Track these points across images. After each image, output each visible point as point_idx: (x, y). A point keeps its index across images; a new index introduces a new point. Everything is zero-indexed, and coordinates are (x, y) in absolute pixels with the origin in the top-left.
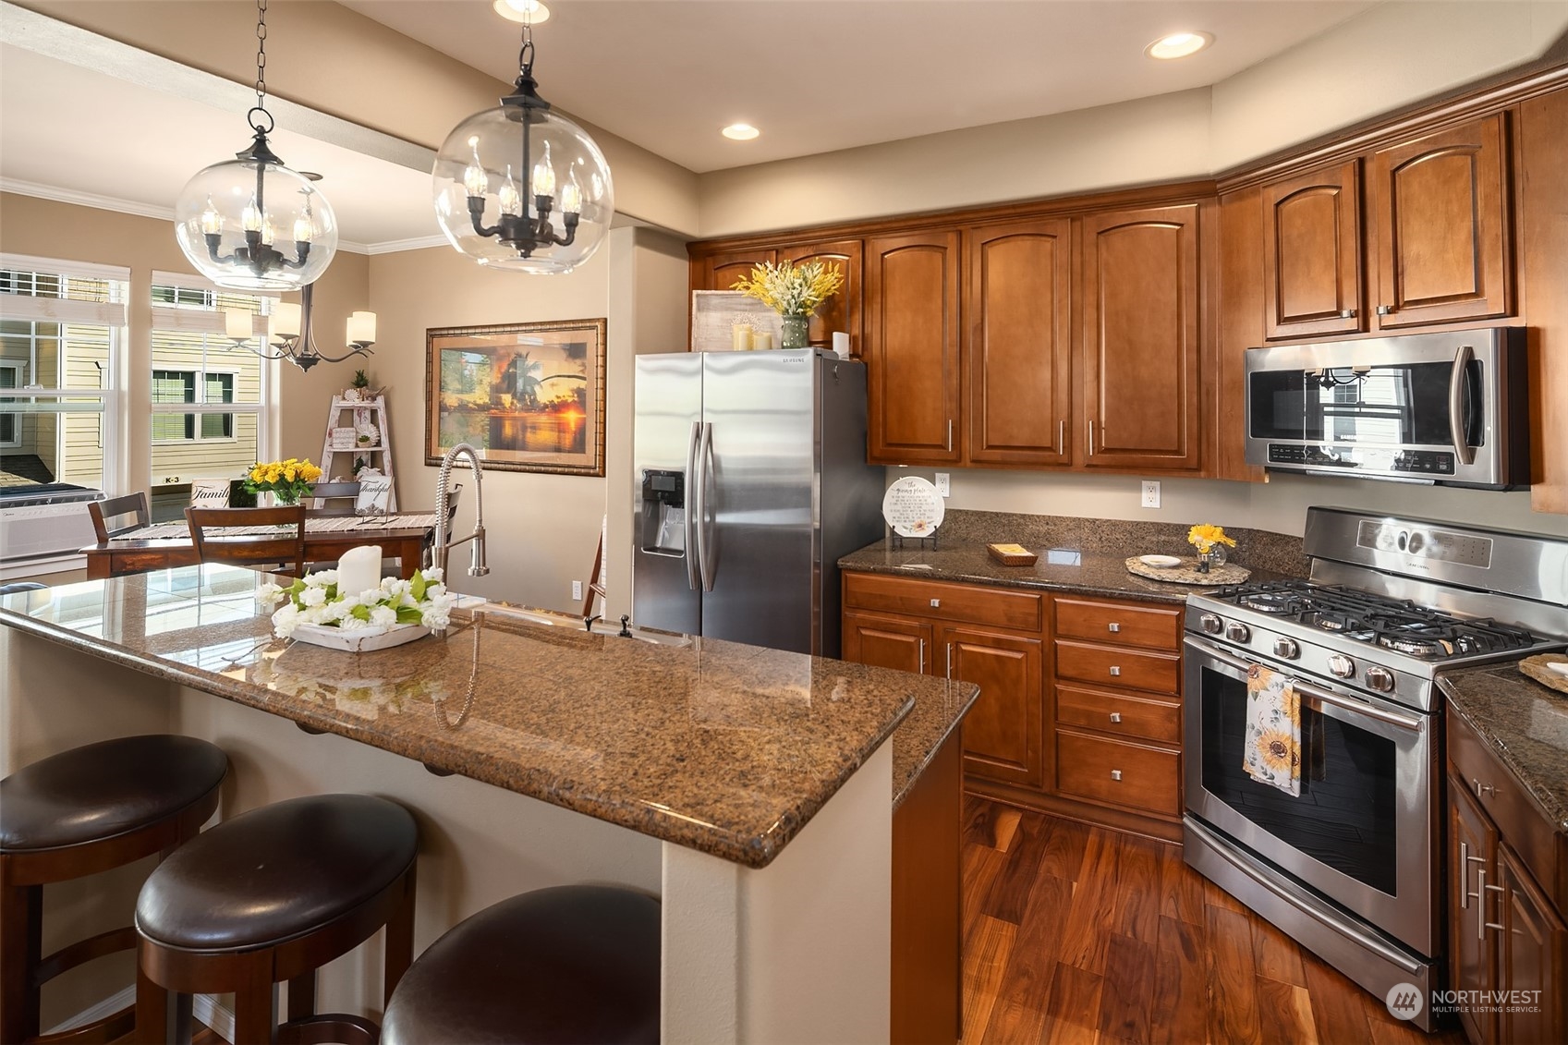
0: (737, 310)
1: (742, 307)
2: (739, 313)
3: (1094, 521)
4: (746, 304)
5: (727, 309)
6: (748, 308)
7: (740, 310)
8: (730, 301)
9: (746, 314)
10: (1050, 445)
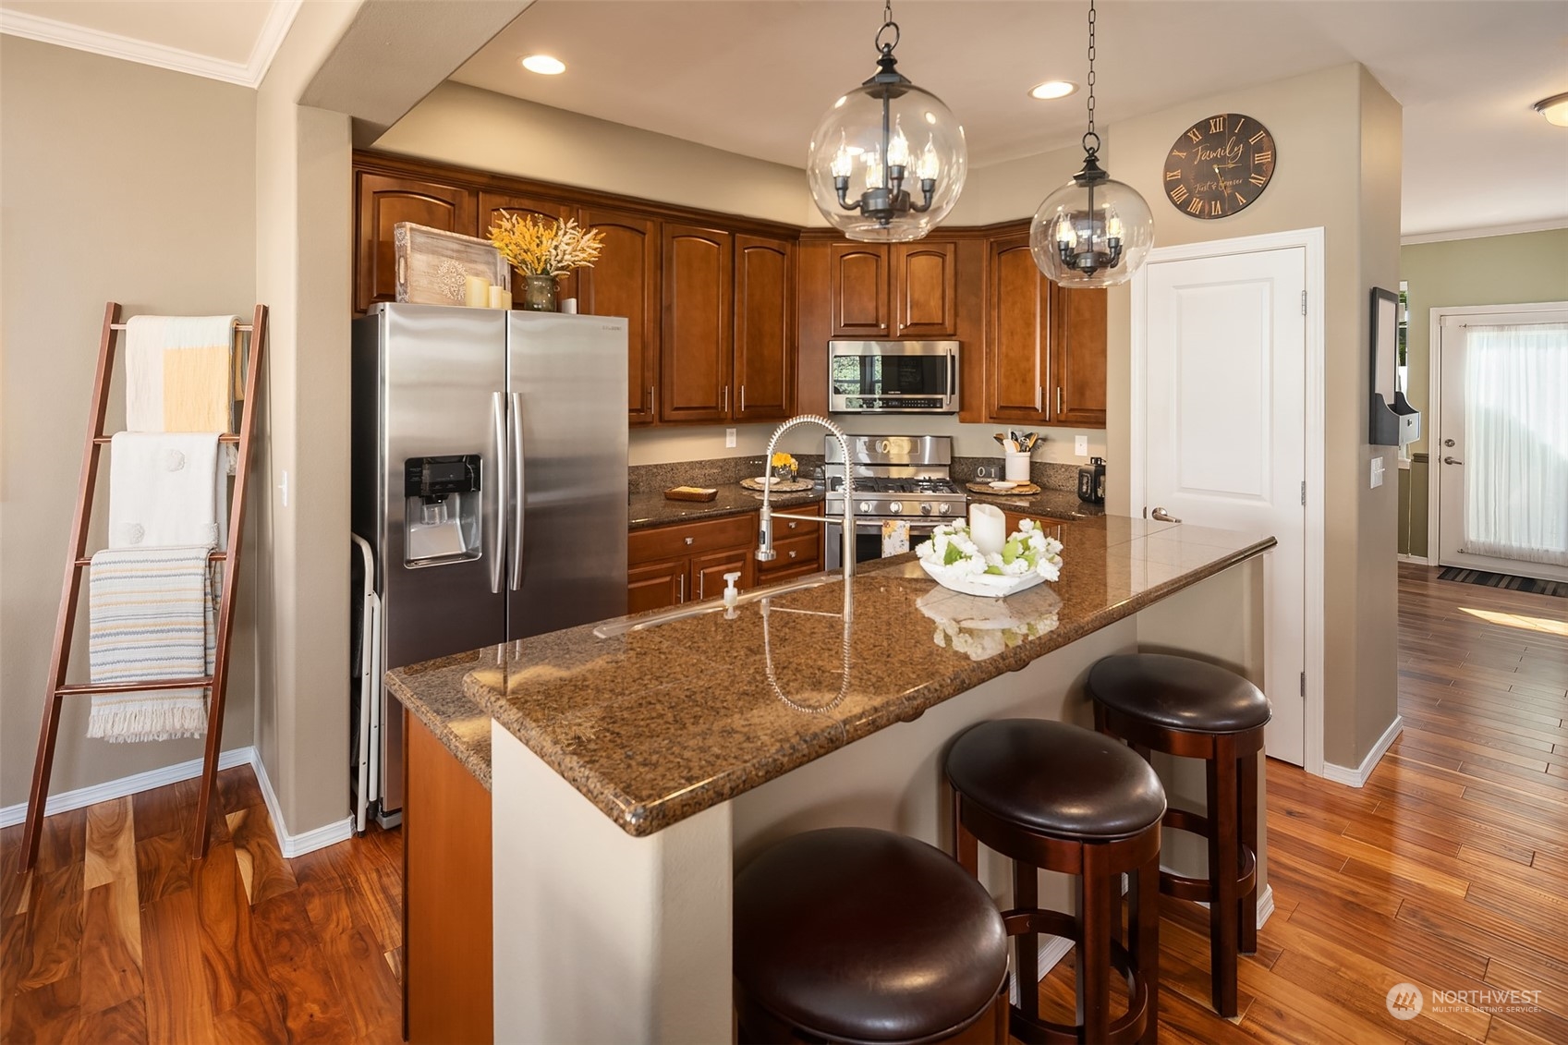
0: (443, 255)
1: (449, 253)
2: (446, 259)
3: (701, 462)
4: (453, 250)
5: (434, 252)
6: (455, 255)
7: (447, 256)
8: (435, 242)
9: (453, 261)
10: (714, 405)
